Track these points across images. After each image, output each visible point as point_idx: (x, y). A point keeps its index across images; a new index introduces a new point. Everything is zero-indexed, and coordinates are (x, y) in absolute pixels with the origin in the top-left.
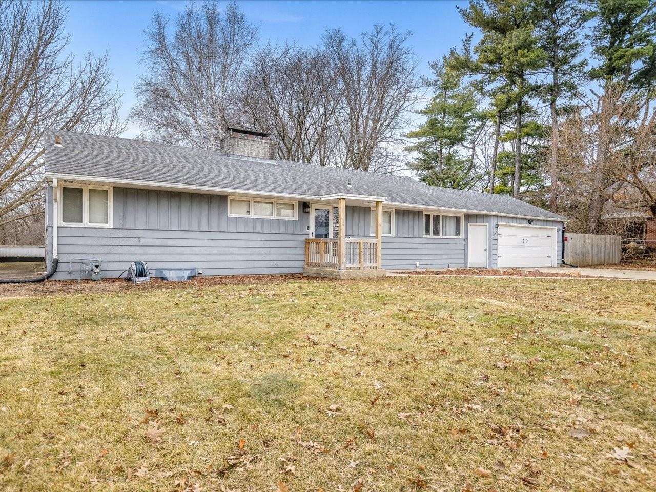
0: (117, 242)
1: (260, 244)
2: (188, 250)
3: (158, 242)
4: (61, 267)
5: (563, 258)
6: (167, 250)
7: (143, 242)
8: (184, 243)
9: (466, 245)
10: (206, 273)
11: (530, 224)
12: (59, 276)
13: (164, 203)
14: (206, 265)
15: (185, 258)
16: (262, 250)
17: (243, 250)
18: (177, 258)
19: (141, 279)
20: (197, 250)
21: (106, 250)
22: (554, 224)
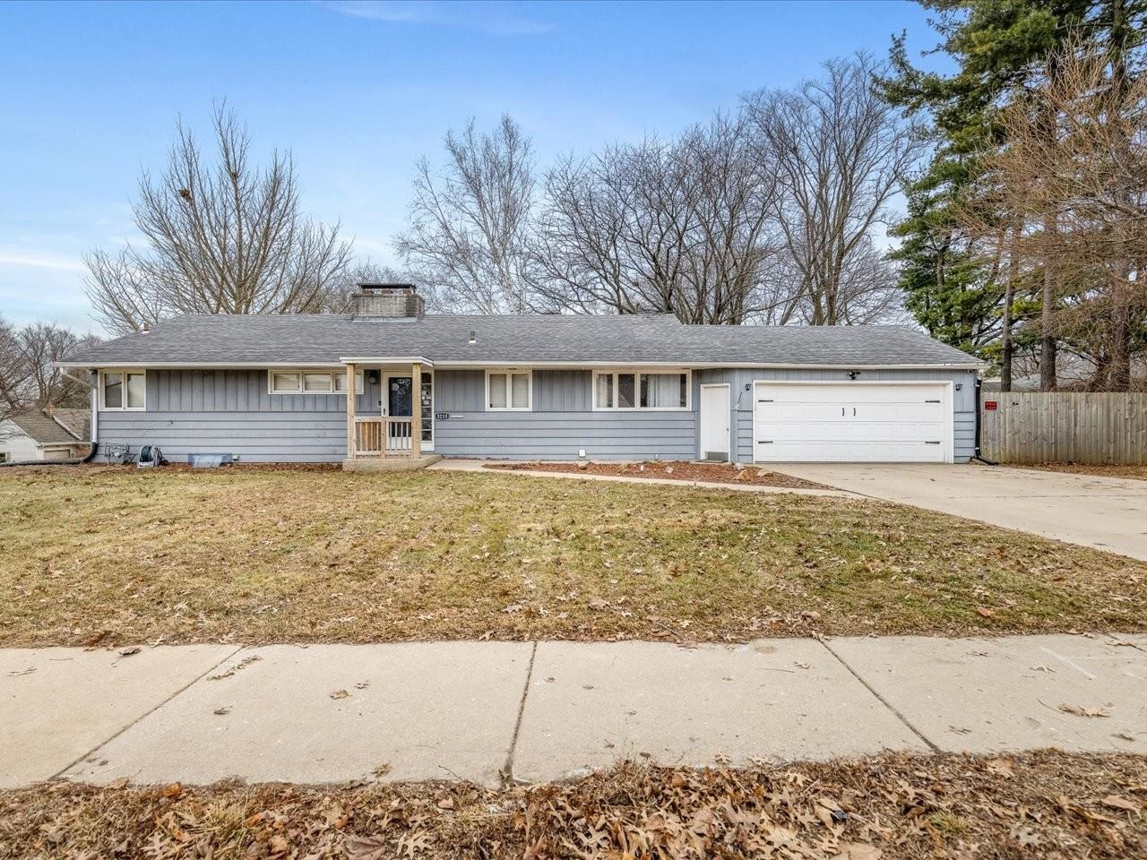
0: (152, 425)
1: (312, 425)
2: (222, 433)
3: (191, 425)
4: (102, 451)
5: (978, 443)
6: (200, 433)
7: (175, 425)
8: (219, 425)
9: (697, 421)
10: (244, 459)
11: (854, 378)
12: (101, 458)
13: (197, 383)
14: (244, 450)
15: (220, 442)
16: (313, 433)
17: (289, 433)
18: (212, 442)
19: (145, 464)
20: (234, 433)
21: (141, 433)
22: (946, 376)
